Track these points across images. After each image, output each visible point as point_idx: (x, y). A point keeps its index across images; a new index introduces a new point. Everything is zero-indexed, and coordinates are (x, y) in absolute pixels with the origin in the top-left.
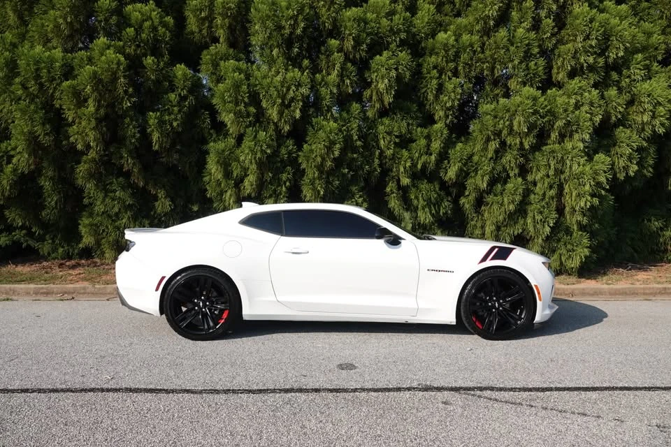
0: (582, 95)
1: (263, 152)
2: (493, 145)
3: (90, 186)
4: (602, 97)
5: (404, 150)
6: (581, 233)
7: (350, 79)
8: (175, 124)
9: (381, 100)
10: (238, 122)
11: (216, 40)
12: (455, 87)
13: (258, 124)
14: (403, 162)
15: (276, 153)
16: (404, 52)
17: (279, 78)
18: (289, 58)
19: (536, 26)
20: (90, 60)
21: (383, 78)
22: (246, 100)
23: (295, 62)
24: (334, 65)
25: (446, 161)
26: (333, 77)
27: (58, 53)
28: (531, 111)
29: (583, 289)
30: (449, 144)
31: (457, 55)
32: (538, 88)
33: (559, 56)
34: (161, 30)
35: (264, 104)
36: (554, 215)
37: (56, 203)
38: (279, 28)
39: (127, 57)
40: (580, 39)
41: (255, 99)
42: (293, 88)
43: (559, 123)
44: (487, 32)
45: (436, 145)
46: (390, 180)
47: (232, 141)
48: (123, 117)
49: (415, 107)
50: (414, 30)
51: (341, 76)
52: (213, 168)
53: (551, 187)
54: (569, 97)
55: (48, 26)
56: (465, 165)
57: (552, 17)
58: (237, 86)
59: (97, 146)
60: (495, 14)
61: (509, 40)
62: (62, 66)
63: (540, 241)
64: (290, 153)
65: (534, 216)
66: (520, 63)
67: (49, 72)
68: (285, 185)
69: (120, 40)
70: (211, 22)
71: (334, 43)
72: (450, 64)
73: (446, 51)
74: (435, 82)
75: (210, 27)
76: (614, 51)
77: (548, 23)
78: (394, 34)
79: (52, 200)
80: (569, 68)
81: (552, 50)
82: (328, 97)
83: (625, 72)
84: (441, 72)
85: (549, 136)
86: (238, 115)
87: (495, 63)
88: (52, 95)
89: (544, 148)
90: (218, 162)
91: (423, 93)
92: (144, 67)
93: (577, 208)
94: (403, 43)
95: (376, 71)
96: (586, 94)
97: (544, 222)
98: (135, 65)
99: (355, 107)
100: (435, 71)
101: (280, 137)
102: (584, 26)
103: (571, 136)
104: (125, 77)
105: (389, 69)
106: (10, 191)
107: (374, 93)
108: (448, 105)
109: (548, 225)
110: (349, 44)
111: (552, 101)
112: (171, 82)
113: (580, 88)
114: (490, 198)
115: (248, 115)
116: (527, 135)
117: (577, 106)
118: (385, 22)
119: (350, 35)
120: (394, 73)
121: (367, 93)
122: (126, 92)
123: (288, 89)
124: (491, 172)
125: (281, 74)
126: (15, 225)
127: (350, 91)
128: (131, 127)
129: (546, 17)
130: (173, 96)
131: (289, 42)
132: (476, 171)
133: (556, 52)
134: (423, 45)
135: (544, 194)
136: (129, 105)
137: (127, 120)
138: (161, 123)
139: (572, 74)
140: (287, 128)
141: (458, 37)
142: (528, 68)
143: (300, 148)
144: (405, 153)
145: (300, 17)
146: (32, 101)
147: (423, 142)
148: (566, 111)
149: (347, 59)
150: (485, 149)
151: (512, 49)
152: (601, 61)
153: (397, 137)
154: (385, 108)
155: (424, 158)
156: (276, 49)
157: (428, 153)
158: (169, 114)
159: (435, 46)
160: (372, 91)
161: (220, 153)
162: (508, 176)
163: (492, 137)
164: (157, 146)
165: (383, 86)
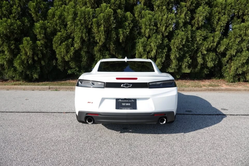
1: (159, 42)
2: (238, 40)
3: (98, 54)
5: (205, 42)
7: (188, 17)
8: (127, 33)
9: (198, 24)
10: (150, 32)
12: (225, 19)
13: (156, 33)
14: (205, 46)
15: (162, 43)
16: (207, 7)
17: (166, 16)
18: (168, 9)
21: (201, 16)
22: (153, 24)
24: (183, 12)
25: (219, 45)
26: (183, 15)
27: (89, 9)
30: (221, 39)
31: (225, 7)
35: (159, 26)
37: (86, 60)
39: (112, 9)
41: (156, 25)
42: (171, 20)
45: (217, 39)
46: (199, 52)
47: (145, 38)
48: (111, 31)
49: (209, 26)
51: (185, 15)
52: (140, 48)
56: (227, 46)
58: (150, 20)
59: (103, 41)
62: (92, 13)
64: (167, 42)
67: (88, 16)
68: (164, 54)
69: (109, 4)
71: (183, 4)
72: (223, 11)
73: (222, 6)
74: (217, 17)
82: (182, 23)
84: (219, 13)
86: (150, 30)
87: (240, 10)
88: (88, 24)
91: (212, 21)
92: (117, 13)
94: (206, 3)
95: (198, 14)
99: (189, 26)
100: (217, 13)
101: (163, 37)
104: (113, 17)
105: (203, 13)
106: (73, 56)
107: (196, 21)
108: (222, 25)
110: (188, 4)
112: (125, 18)
114: (235, 58)
115: (154, 30)
120: (205, 14)
121: (193, 21)
122: (113, 22)
123: (169, 21)
124: (237, 49)
125: (166, 15)
127: (188, 21)
128: (114, 34)
130: (127, 23)
131: (168, 4)
132: (231, 49)
134: (212, 3)
136: (114, 26)
137: (113, 32)
138: (123, 32)
140: (167, 34)
141: (226, 1)
143: (170, 41)
146: (82, 26)
147: (212, 38)
149: (188, 10)
150: (235, 41)
153: (203, 37)
154: (199, 27)
155: (212, 44)
156: (164, 6)
157: (213, 42)
158: (125, 30)
159: (217, 4)
160: (195, 21)
161: (142, 43)
162: (242, 50)
163: (239, 37)
164: (121, 41)
165: (201, 19)
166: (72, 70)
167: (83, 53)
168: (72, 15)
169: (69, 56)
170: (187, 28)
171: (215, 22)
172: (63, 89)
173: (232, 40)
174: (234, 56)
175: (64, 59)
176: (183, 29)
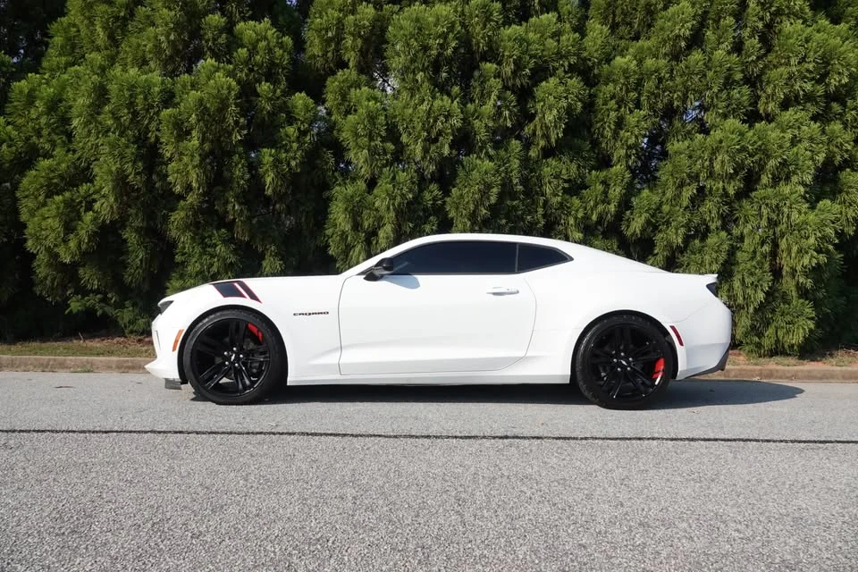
0: (799, 128)
1: (403, 196)
2: (689, 192)
3: (185, 240)
4: (823, 132)
5: (575, 197)
6: (801, 301)
7: (509, 110)
8: (293, 163)
9: (546, 137)
10: (372, 161)
11: (343, 65)
12: (638, 123)
13: (396, 164)
14: (573, 212)
15: (418, 199)
16: (575, 79)
17: (425, 107)
18: (435, 84)
19: (738, 47)
20: (194, 86)
21: (550, 109)
22: (383, 133)
23: (443, 89)
24: (490, 93)
25: (628, 212)
26: (488, 108)
27: (156, 77)
28: (737, 147)
29: (809, 371)
30: (630, 191)
31: (639, 84)
32: (744, 122)
33: (768, 83)
34: (279, 52)
35: (404, 139)
36: (769, 277)
37: (141, 261)
38: (425, 48)
39: (239, 82)
40: (794, 61)
41: (393, 134)
42: (442, 118)
43: (772, 163)
44: (676, 56)
45: (616, 192)
46: (557, 235)
47: (362, 185)
48: (230, 154)
49: (587, 145)
50: (585, 54)
51: (498, 106)
52: (339, 216)
53: (763, 243)
54: (783, 131)
55: (145, 46)
56: (653, 216)
57: (757, 37)
58: (372, 118)
59: (199, 189)
60: (688, 33)
61: (704, 64)
62: (161, 91)
63: (751, 310)
64: (435, 199)
65: (743, 278)
66: (720, 91)
67: (145, 99)
69: (229, 62)
70: (338, 43)
71: (489, 67)
72: (631, 94)
73: (627, 78)
74: (613, 114)
75: (337, 50)
76: (836, 76)
77: (753, 44)
78: (562, 57)
79: (137, 256)
80: (782, 97)
81: (759, 77)
82: (483, 130)
83: (849, 103)
84: (621, 103)
85: (759, 179)
86: (373, 152)
87: (687, 92)
88: (147, 127)
89: (753, 194)
90: (346, 209)
91: (598, 129)
92: (258, 95)
93: (799, 268)
94: (572, 69)
95: (542, 100)
96: (804, 128)
97: (756, 286)
98: (247, 92)
99: (515, 145)
100: (613, 102)
101: (422, 182)
102: (800, 46)
103: (788, 178)
104: (236, 104)
105: (558, 98)
106: (88, 243)
107: (538, 128)
108: (630, 142)
109: (762, 290)
110: (508, 69)
111: (762, 136)
112: (289, 113)
113: (797, 120)
114: (685, 258)
115: (385, 153)
116: (731, 177)
117: (795, 141)
118: (551, 43)
119: (510, 57)
120: (564, 103)
121: (528, 130)
122: (237, 123)
123: (436, 121)
124: (687, 224)
125: (426, 102)
126: (89, 287)
127: (509, 125)
128: (240, 166)
129: (750, 37)
130: (292, 130)
131: (436, 66)
132: (668, 223)
133: (765, 78)
134: (596, 71)
135: (755, 252)
136: (239, 138)
137: (236, 158)
138: (277, 162)
139: (785, 105)
140: (432, 168)
141: (640, 62)
142: (729, 97)
143: (447, 193)
144: (576, 201)
145: (451, 36)
146: (122, 134)
147: (600, 188)
148: (781, 147)
149: (506, 88)
150: (677, 196)
151: (710, 74)
152: (820, 89)
153: (565, 181)
154: (551, 146)
155: (600, 208)
156: (421, 73)
157: (606, 201)
158: (287, 151)
159: (611, 73)
160: (535, 126)
161: (349, 199)
162: (708, 230)
163: (688, 181)
164: (270, 190)
165: (551, 118)
166: (86, 298)
167: (130, 236)
168: (90, 96)
169: (72, 244)
170: (506, 150)
171: (608, 133)
172: (26, 365)
173: (669, 194)
174: (682, 250)
175: (57, 255)
176: (492, 152)
